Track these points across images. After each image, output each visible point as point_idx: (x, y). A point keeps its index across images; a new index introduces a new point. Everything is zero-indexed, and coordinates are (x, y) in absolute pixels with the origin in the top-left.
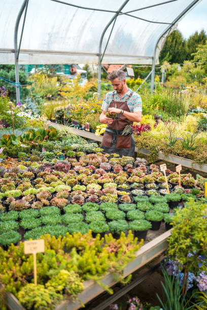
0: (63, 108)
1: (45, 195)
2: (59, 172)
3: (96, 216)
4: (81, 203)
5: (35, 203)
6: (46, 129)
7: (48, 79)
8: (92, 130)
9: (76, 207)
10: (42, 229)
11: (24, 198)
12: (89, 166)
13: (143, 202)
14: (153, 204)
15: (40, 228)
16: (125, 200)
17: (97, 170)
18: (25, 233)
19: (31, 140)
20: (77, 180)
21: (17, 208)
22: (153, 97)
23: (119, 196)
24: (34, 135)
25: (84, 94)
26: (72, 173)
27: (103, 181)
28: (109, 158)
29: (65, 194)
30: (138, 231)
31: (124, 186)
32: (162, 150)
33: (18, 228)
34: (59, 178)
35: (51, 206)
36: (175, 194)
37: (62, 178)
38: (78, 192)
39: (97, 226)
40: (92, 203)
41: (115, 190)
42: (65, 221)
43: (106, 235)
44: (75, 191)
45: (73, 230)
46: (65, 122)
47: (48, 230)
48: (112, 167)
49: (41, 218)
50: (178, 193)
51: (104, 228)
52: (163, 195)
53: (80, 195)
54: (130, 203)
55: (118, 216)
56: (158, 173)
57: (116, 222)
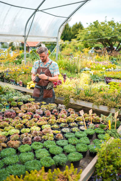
0: (3, 71)
1: (2, 139)
2: (8, 119)
3: (43, 154)
4: (30, 143)
8: (24, 85)
9: (27, 147)
10: (6, 170)
12: (28, 113)
13: (71, 137)
14: (79, 138)
15: (4, 169)
16: (59, 137)
17: (34, 115)
20: (22, 124)
22: (58, 62)
23: (54, 134)
25: (13, 60)
26: (17, 119)
27: (40, 123)
28: (40, 105)
29: (17, 137)
30: (75, 162)
31: (56, 126)
32: (73, 97)
34: (9, 124)
35: (8, 148)
36: (90, 129)
37: (12, 123)
38: (26, 134)
39: (46, 161)
40: (37, 142)
41: (50, 130)
42: (22, 160)
43: (55, 170)
44: (23, 133)
45: (29, 167)
46: (5, 80)
47: (11, 170)
48: (43, 112)
49: (3, 160)
50: (92, 128)
51: (51, 162)
52: (83, 131)
53: (28, 136)
54: (63, 139)
55: (58, 151)
56: (75, 114)
57: (58, 156)
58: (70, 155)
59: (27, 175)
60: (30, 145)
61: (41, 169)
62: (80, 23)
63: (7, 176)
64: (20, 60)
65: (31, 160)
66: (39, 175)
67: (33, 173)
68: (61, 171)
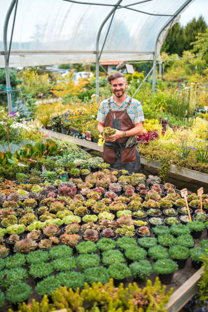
0: (60, 114)
1: (53, 230)
2: (64, 198)
3: (114, 258)
4: (95, 239)
5: (43, 241)
6: (44, 143)
7: (38, 77)
8: (94, 140)
9: (90, 246)
10: (55, 278)
11: (29, 235)
12: (97, 188)
13: (164, 234)
14: (176, 236)
15: (53, 277)
16: (144, 233)
17: (106, 193)
18: (36, 285)
19: (29, 157)
20: (86, 208)
21: (23, 249)
22: (156, 97)
23: (136, 227)
24: (32, 151)
26: (79, 198)
27: (115, 207)
28: (117, 176)
29: (75, 228)
30: (164, 274)
31: (140, 213)
32: (175, 163)
33: (27, 277)
34: (65, 206)
35: (61, 245)
36: (197, 221)
37: (69, 205)
38: (90, 224)
39: (117, 270)
40: (107, 239)
41: (130, 219)
42: (80, 265)
43: (130, 284)
44: (85, 223)
45: (91, 277)
46: (62, 129)
47: (62, 279)
48: (122, 188)
49: (52, 263)
50: (200, 220)
51: (126, 273)
52: (184, 223)
53: (93, 228)
54: (150, 236)
55: (140, 256)
56: (174, 194)
57: (138, 263)
58: (158, 263)
59: (86, 289)
60: (96, 243)
61: (108, 281)
62: (201, 18)
63: (56, 286)
64: (90, 92)
65: (94, 267)
66: (103, 291)
67: (96, 286)
68: (139, 287)
